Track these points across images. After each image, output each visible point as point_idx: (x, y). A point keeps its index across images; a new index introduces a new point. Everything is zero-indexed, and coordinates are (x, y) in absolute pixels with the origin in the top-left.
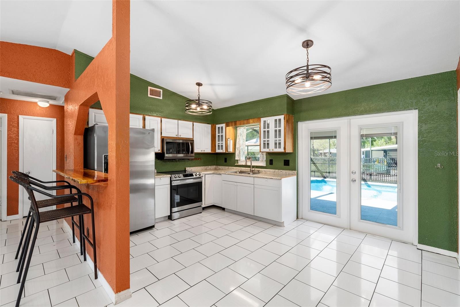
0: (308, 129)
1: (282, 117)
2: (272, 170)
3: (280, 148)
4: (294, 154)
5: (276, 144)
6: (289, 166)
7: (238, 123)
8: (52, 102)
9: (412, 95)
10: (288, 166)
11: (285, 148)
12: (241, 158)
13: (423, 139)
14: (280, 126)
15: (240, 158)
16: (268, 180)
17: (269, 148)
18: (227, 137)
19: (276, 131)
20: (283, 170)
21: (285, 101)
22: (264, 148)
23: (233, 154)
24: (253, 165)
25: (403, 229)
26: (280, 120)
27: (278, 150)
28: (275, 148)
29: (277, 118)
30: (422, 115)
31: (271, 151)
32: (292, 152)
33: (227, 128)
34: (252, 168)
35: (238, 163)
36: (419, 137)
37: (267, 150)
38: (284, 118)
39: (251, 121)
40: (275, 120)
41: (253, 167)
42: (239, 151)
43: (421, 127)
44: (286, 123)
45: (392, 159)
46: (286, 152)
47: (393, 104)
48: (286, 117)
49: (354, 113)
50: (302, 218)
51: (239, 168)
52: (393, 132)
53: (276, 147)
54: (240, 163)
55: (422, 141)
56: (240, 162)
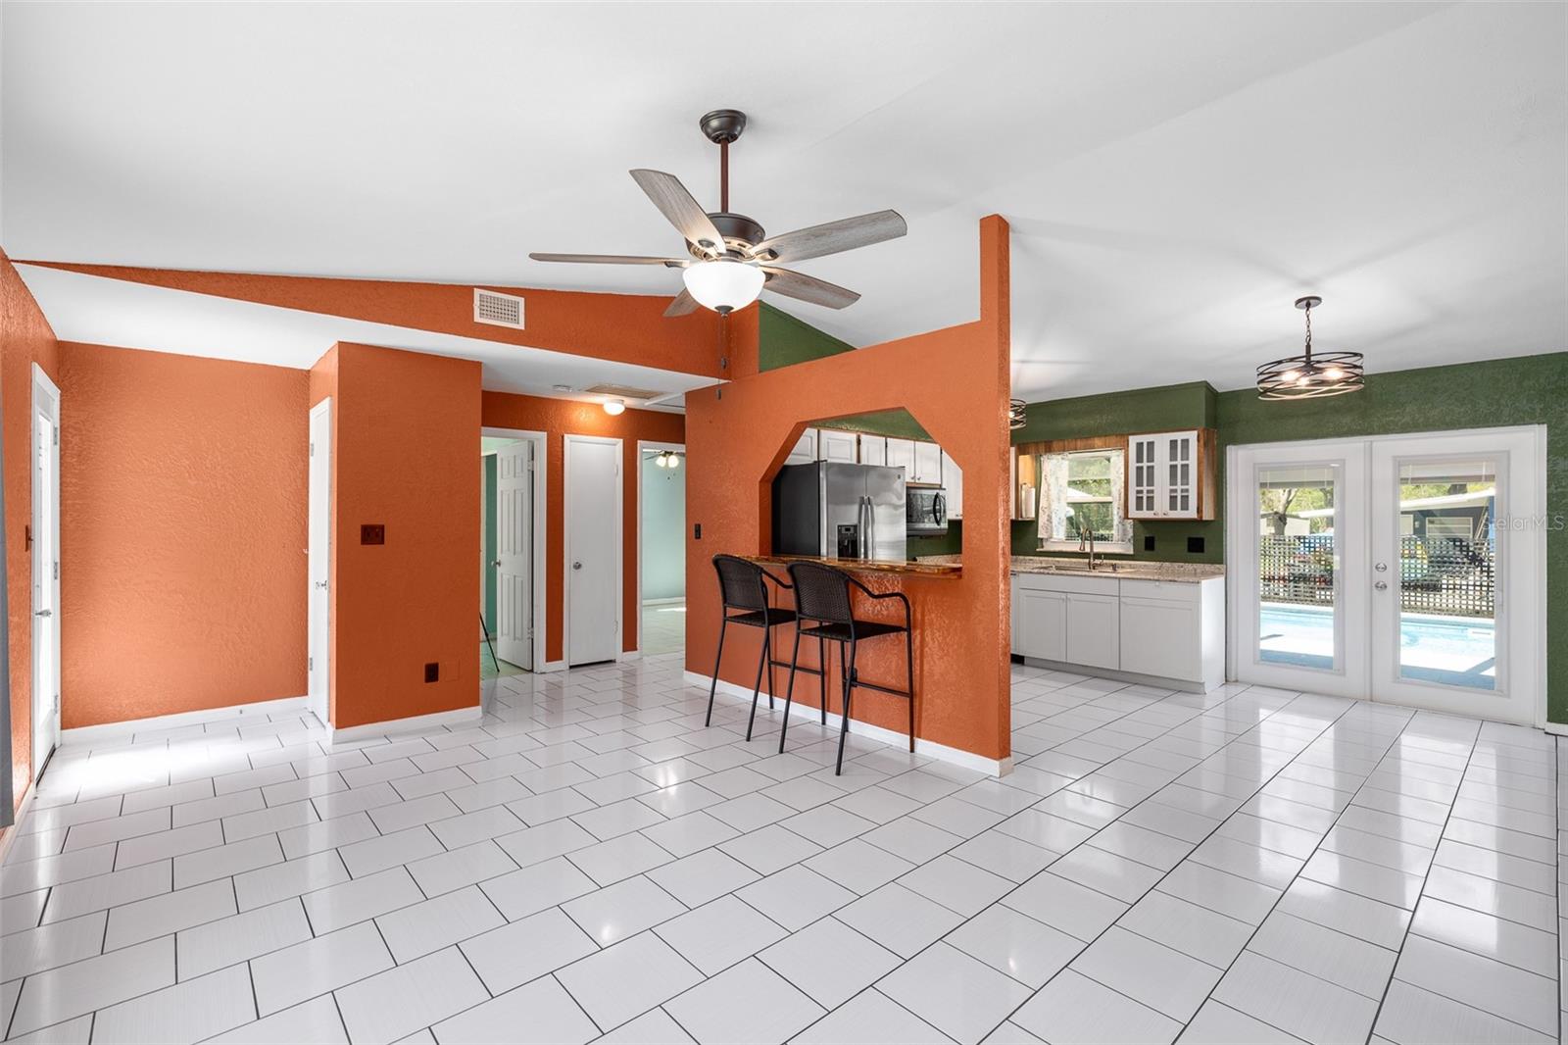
0: (1255, 464)
1: (1192, 436)
2: (1152, 563)
3: (1187, 509)
4: (1217, 525)
5: (1173, 499)
6: (1205, 554)
7: (1055, 445)
8: (631, 402)
9: (1532, 392)
10: (1201, 554)
11: (1199, 510)
12: (1055, 533)
13: (1559, 490)
14: (1185, 456)
15: (1051, 534)
16: (1162, 585)
17: (1152, 509)
18: (1021, 482)
19: (1173, 468)
20: (1185, 562)
21: (1202, 394)
22: (1137, 509)
23: (1032, 524)
24: (1096, 550)
25: (1509, 696)
26: (1185, 442)
27: (1179, 514)
28: (1171, 509)
29: (1179, 436)
30: (1556, 439)
31: (1161, 516)
32: (1212, 518)
33: (1021, 457)
34: (1095, 558)
35: (1042, 547)
36: (1548, 486)
37: (1145, 514)
38: (1198, 436)
39: (1097, 441)
40: (1171, 441)
41: (1098, 556)
42: (1048, 516)
43: (1555, 465)
44: (1202, 450)
45: (1454, 541)
46: (1204, 519)
47: (1485, 411)
48: (1202, 436)
49: (1386, 430)
50: (1237, 681)
51: (1050, 559)
52: (1484, 473)
53: (1173, 507)
54: (1048, 547)
55: (1557, 495)
56: (1048, 543)
